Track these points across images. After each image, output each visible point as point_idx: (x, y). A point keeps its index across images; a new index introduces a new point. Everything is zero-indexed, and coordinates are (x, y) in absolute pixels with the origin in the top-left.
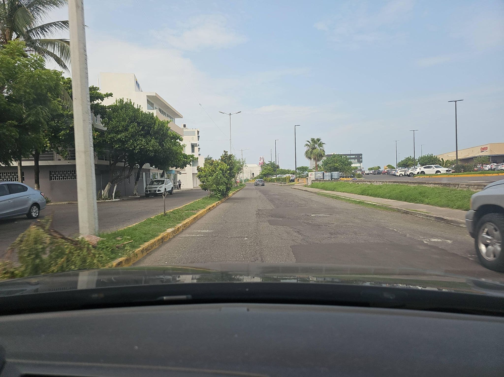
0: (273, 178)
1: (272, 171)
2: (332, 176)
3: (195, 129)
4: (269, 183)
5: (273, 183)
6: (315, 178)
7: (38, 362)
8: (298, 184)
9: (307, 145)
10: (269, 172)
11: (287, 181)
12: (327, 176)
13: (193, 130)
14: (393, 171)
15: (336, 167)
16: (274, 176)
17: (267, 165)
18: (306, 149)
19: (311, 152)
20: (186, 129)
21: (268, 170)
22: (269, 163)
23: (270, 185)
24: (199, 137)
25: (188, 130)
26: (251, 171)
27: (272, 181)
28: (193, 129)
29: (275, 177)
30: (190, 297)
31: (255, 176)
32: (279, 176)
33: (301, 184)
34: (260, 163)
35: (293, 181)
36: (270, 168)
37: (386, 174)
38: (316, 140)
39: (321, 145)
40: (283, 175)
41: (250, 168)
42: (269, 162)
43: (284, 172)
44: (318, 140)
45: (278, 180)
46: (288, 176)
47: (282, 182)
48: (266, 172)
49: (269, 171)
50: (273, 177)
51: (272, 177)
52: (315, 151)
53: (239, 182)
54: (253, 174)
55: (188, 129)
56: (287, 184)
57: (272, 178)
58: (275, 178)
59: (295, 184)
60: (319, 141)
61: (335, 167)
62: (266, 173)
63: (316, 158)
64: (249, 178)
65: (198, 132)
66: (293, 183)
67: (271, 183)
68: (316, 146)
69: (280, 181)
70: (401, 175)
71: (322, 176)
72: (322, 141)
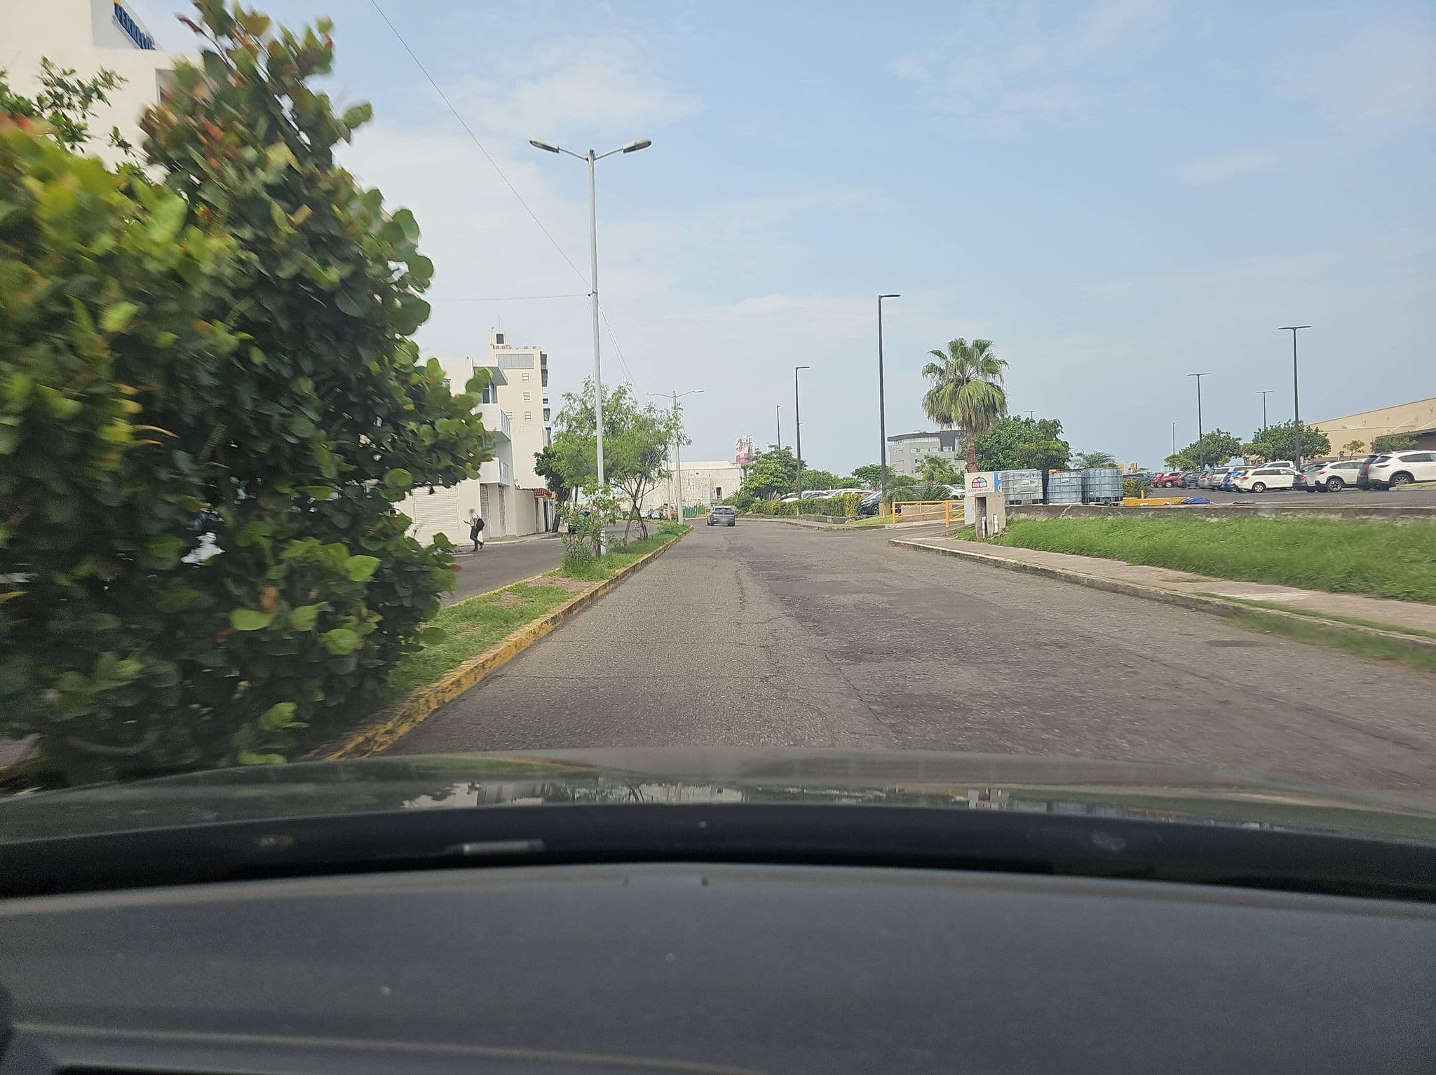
0: (787, 501)
1: (784, 479)
2: (1085, 489)
3: (534, 348)
4: (772, 520)
5: (789, 521)
6: (1006, 495)
7: (103, 1032)
8: (899, 525)
9: (932, 369)
10: (772, 482)
11: (850, 511)
12: (1066, 489)
13: (527, 352)
14: (1214, 476)
15: (1055, 453)
16: (789, 494)
17: (765, 456)
18: (931, 383)
19: (954, 396)
20: (503, 348)
21: (771, 474)
22: (771, 453)
23: (777, 525)
24: (544, 372)
25: (511, 352)
26: (711, 483)
27: (782, 511)
28: (526, 348)
29: (797, 499)
30: (538, 844)
31: (724, 496)
32: (807, 494)
33: (910, 524)
34: (738, 459)
35: (870, 511)
36: (776, 469)
37: (1169, 484)
38: (969, 345)
39: (990, 367)
40: (821, 491)
41: (710, 472)
42: (773, 449)
43: (823, 481)
44: (982, 346)
45: (808, 508)
46: (842, 494)
47: (824, 514)
48: (763, 480)
49: (771, 478)
50: (787, 497)
51: (783, 499)
52: (965, 390)
53: (670, 517)
54: (719, 489)
55: (510, 348)
56: (847, 525)
57: (783, 501)
58: (795, 503)
59: (886, 526)
60: (982, 351)
61: (1050, 453)
62: (761, 484)
63: (973, 419)
64: (706, 503)
65: (544, 358)
66: (873, 520)
67: (782, 520)
68: (970, 370)
69: (814, 512)
70: (1259, 488)
71: (1041, 490)
72: (995, 352)
